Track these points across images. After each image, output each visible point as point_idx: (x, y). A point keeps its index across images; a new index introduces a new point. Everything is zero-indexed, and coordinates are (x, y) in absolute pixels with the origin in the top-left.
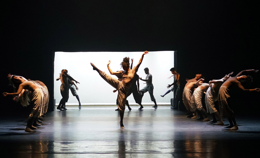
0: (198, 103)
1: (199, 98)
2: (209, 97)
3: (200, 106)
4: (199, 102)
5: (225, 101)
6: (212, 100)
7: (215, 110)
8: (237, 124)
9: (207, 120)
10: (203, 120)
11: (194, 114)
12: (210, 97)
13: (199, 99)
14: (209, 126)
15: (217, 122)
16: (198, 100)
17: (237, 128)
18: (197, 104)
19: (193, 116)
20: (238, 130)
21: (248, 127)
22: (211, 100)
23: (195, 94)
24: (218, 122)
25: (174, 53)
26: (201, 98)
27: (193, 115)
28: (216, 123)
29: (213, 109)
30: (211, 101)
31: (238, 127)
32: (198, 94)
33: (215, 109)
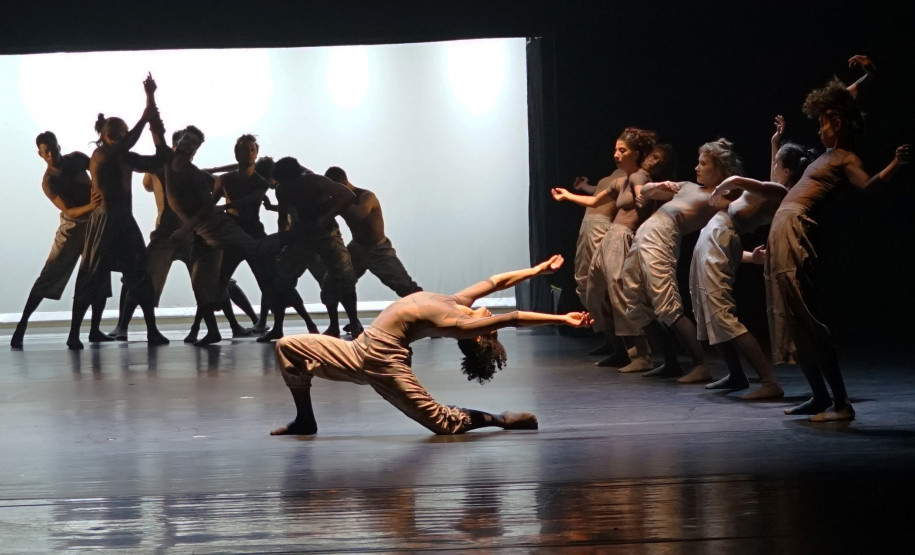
0: (660, 291)
1: (663, 264)
2: (708, 263)
3: (671, 304)
4: (664, 283)
5: (787, 278)
6: (723, 275)
7: (734, 328)
8: (849, 396)
9: (699, 377)
10: (682, 379)
11: (631, 351)
12: (713, 260)
13: (662, 268)
14: (710, 407)
15: (746, 386)
16: (662, 272)
17: (851, 414)
18: (656, 294)
19: (627, 361)
20: (853, 424)
21: (903, 405)
22: (717, 275)
23: (644, 246)
24: (754, 389)
25: (528, 47)
26: (672, 265)
27: (627, 354)
28: (745, 394)
29: (728, 321)
30: (717, 282)
31: (855, 407)
32: (660, 243)
33: (736, 320)
